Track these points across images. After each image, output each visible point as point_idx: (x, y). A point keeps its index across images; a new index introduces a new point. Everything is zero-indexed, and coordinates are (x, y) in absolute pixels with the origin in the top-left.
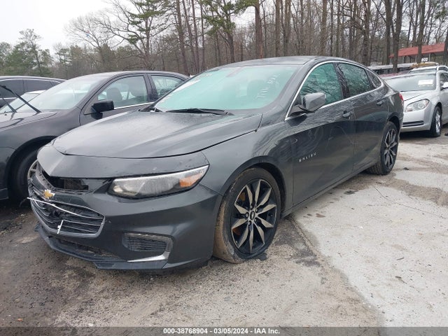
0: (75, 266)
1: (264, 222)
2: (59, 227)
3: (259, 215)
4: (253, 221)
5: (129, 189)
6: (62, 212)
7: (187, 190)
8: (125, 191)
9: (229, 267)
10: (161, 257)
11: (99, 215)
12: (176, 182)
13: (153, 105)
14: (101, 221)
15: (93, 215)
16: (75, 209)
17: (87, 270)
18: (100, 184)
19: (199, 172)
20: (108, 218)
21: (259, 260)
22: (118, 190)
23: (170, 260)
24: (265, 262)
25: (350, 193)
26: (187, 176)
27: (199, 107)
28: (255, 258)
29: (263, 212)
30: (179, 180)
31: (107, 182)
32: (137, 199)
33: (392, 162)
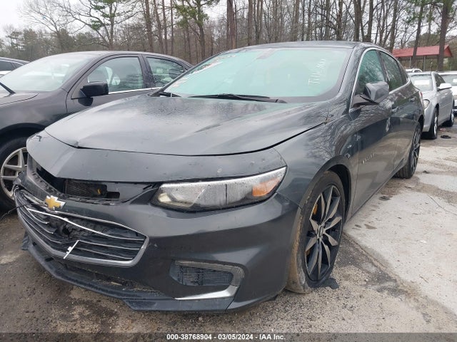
0: (85, 299)
1: (331, 239)
2: (70, 249)
3: (327, 231)
4: (321, 240)
5: (179, 197)
6: (75, 229)
7: (262, 201)
8: (174, 200)
9: (295, 298)
10: (224, 294)
11: (137, 234)
12: (248, 189)
13: (162, 90)
14: (142, 243)
15: (129, 235)
16: (96, 225)
17: (104, 306)
18: (138, 191)
19: (276, 175)
20: (153, 240)
21: (328, 288)
22: (164, 199)
23: (236, 298)
24: (338, 291)
25: (384, 198)
26: (263, 181)
27: (235, 93)
28: (324, 285)
29: (331, 226)
30: (252, 187)
31: (150, 189)
32: (194, 212)
33: (415, 166)
